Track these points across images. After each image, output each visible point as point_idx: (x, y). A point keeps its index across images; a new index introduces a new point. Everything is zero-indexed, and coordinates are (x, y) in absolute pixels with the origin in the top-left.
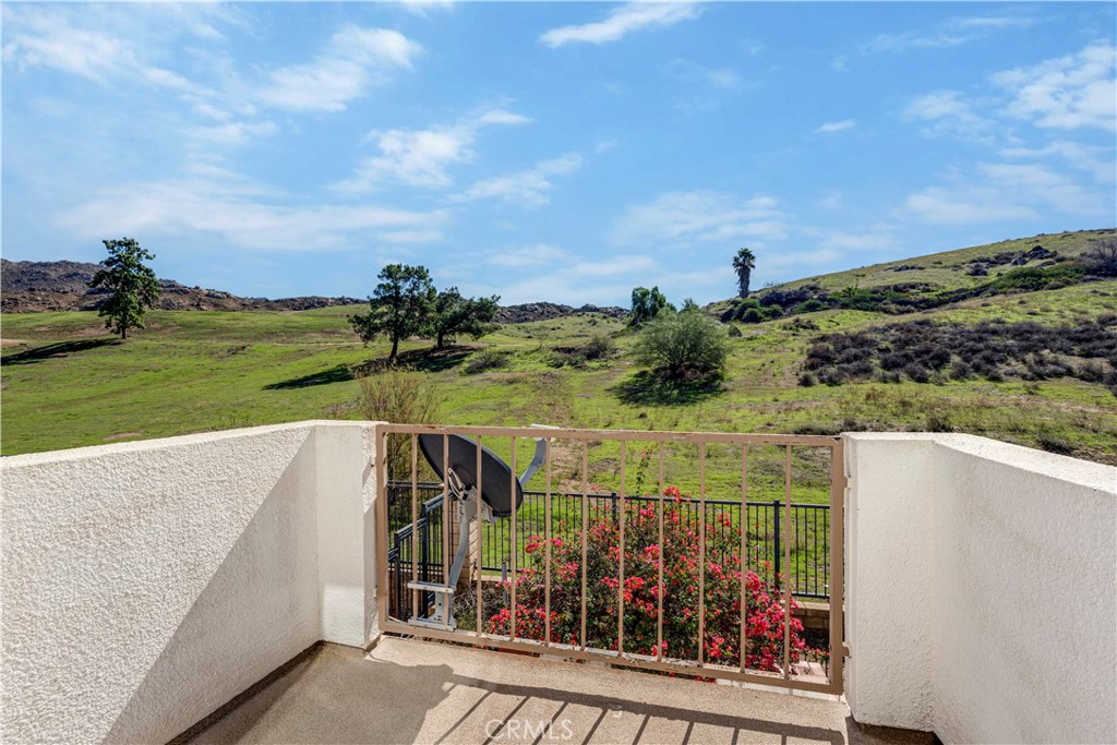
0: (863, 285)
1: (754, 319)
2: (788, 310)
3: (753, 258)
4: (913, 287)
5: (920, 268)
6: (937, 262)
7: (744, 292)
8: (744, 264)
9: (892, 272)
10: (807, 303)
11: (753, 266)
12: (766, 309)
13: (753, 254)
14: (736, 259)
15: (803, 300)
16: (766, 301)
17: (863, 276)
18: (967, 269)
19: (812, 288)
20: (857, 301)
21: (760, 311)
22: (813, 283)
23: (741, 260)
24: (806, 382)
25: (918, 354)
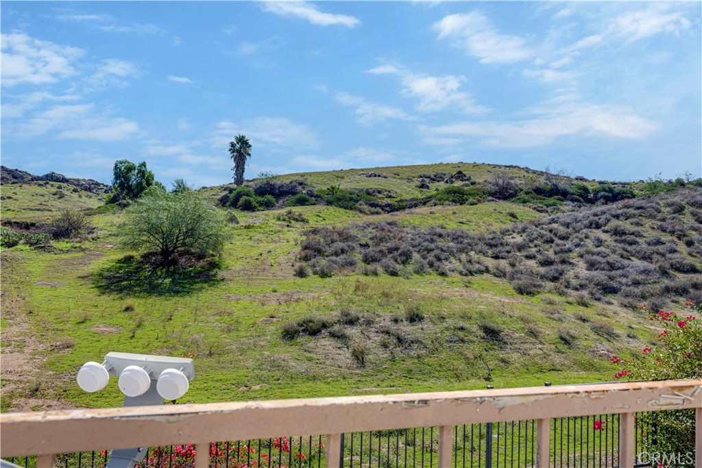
0: (345, 185)
1: (248, 207)
2: (281, 202)
3: (250, 146)
4: (380, 192)
5: (385, 177)
6: (397, 172)
7: (239, 179)
8: (241, 150)
9: (364, 177)
10: (297, 196)
11: (249, 155)
12: (260, 199)
13: (250, 142)
14: (233, 145)
15: (294, 194)
16: (261, 191)
17: (342, 178)
18: (417, 182)
19: (301, 184)
20: (339, 200)
21: (254, 200)
22: (301, 179)
23: (238, 146)
24: (301, 274)
25: (390, 251)
